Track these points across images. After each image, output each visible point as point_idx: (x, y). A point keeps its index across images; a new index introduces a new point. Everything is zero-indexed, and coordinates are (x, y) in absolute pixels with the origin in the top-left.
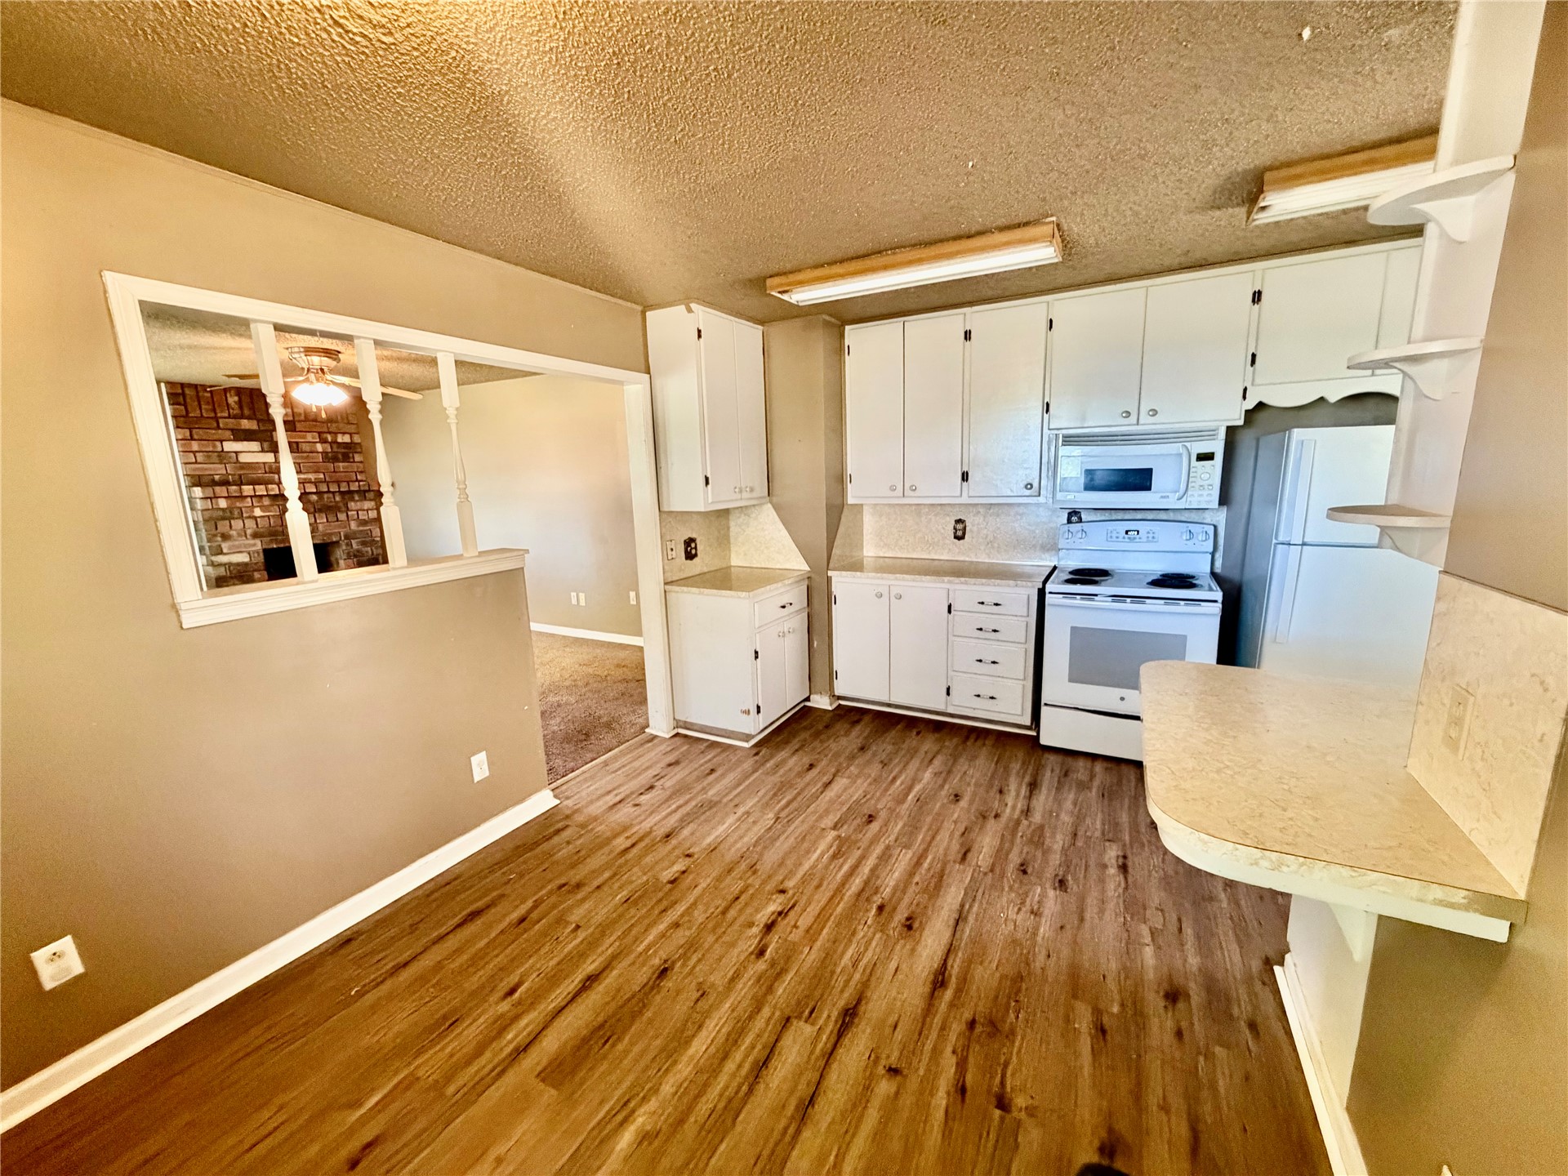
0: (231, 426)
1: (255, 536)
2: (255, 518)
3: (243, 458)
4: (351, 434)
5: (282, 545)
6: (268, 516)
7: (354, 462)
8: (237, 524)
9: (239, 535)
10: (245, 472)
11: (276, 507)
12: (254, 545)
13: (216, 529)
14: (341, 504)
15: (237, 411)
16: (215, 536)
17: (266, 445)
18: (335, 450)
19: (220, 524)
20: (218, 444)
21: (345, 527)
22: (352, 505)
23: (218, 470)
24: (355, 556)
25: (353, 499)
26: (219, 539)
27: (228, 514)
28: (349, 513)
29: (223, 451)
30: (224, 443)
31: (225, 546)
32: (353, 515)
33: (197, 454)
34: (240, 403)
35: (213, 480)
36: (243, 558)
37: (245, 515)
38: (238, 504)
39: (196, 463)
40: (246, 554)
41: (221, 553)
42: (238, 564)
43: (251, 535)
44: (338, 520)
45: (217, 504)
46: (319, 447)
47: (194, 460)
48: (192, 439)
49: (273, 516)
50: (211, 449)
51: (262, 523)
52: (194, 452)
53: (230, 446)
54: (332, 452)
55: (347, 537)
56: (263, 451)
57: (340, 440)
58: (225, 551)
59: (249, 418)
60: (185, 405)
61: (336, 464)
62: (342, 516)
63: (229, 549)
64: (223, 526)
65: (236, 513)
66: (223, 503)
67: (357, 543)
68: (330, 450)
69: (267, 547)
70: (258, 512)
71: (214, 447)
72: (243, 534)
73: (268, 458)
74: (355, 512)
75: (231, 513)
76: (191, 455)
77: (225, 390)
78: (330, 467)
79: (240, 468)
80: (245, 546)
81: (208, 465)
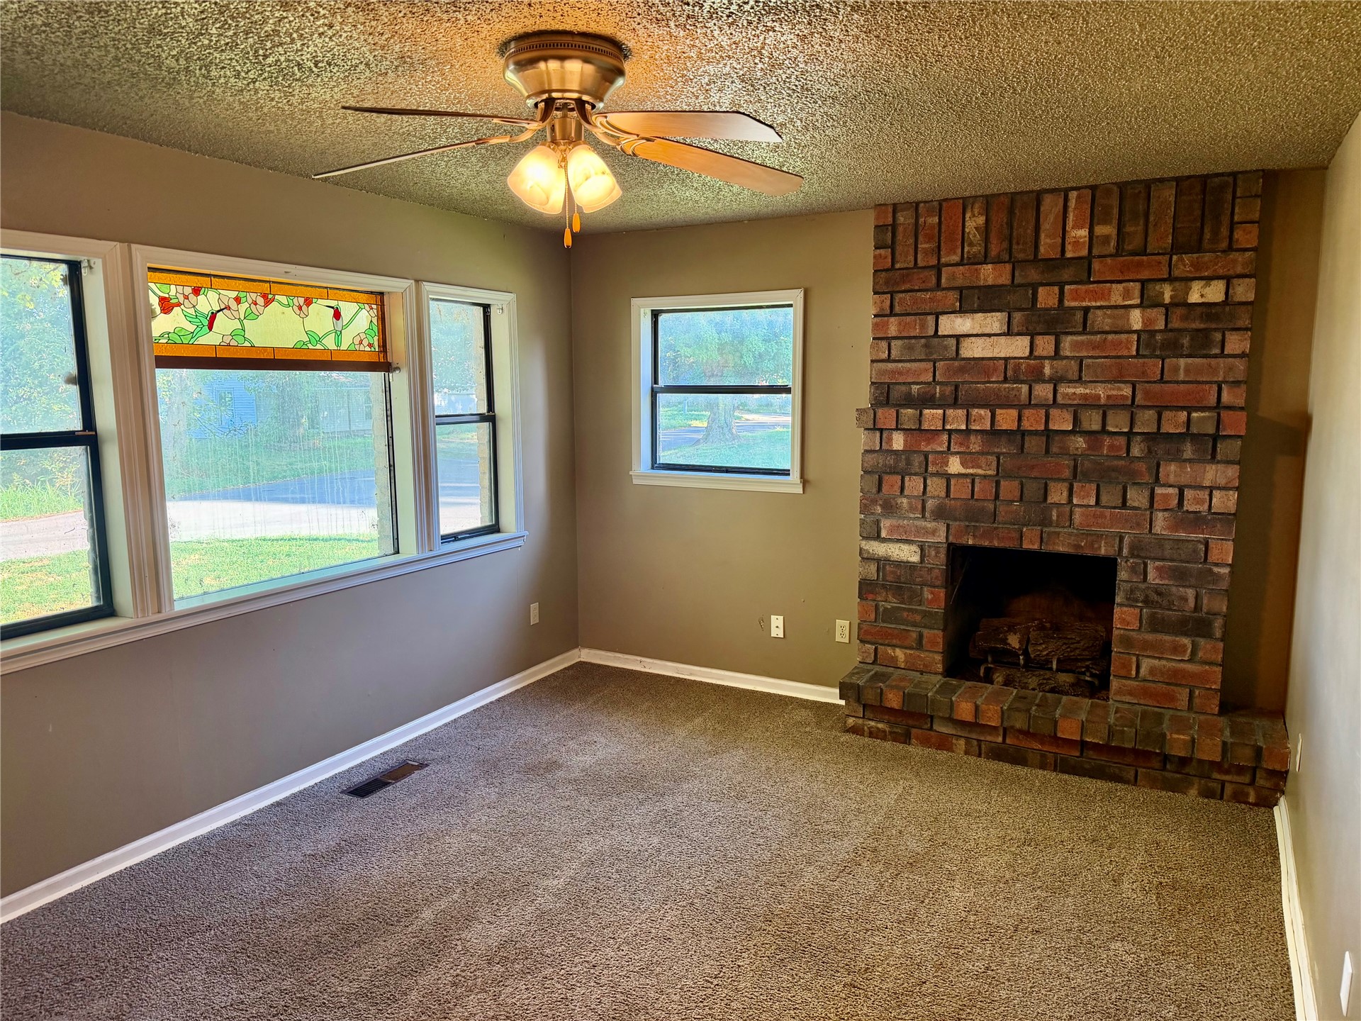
0: (959, 282)
1: (941, 513)
2: (948, 477)
3: (974, 349)
4: (1228, 280)
5: (984, 543)
6: (973, 477)
7: (1222, 355)
8: (914, 484)
9: (912, 509)
10: (967, 378)
11: (993, 459)
12: (934, 532)
13: (879, 490)
14: (1142, 467)
15: (978, 249)
16: (874, 502)
17: (1017, 316)
18: (1176, 324)
19: (886, 477)
20: (931, 320)
21: (1139, 526)
22: (1170, 471)
23: (918, 374)
24: (1147, 602)
25: (1177, 457)
26: (879, 510)
27: (902, 464)
28: (1159, 491)
29: (936, 335)
30: (943, 320)
31: (886, 524)
32: (1166, 496)
33: (893, 343)
34: (986, 230)
35: (909, 394)
36: (907, 553)
37: (931, 469)
38: (925, 447)
39: (889, 360)
40: (914, 548)
41: (878, 537)
42: (900, 564)
43: (932, 512)
44: (1124, 504)
45: (890, 440)
46: (1136, 319)
47: (885, 356)
48: (892, 313)
49: (985, 476)
50: (917, 332)
51: (960, 490)
52: (889, 339)
53: (954, 324)
54: (1167, 329)
55: (1136, 550)
56: (1009, 333)
57: (1194, 298)
58: (883, 534)
59: (998, 261)
60: (893, 246)
61: (1170, 362)
62: (1137, 497)
63: (891, 531)
64: (892, 481)
65: (917, 460)
66: (899, 441)
67: (1160, 570)
68: (1160, 325)
69: (951, 539)
70: (955, 466)
71: (923, 326)
72: (920, 507)
73: (1018, 347)
74: (1176, 491)
75: (909, 463)
76: (884, 344)
77: (965, 203)
78: (1154, 367)
79: (962, 370)
80: (918, 530)
81: (908, 365)
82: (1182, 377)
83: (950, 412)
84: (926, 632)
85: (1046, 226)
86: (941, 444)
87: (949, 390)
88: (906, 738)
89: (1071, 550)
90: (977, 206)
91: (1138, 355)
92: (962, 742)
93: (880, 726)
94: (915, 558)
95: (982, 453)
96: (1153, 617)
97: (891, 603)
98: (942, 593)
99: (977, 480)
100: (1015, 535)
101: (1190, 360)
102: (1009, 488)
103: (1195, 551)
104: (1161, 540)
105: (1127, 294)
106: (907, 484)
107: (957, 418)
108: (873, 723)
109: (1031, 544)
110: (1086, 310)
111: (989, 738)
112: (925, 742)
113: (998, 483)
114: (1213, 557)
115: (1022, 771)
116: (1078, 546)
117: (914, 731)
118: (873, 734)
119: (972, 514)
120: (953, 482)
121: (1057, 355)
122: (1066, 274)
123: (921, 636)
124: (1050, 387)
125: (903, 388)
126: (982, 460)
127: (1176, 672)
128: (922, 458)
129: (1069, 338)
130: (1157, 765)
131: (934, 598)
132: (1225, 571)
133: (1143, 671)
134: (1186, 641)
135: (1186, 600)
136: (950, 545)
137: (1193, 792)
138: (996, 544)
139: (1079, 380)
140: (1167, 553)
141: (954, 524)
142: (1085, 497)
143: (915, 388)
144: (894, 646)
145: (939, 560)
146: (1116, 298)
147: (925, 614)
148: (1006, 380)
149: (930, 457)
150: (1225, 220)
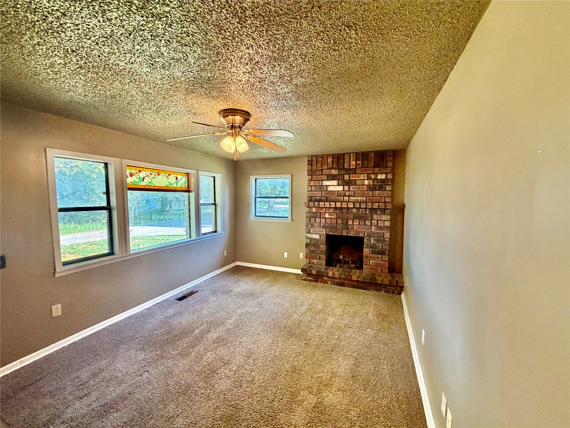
0: (327, 173)
1: (324, 227)
2: (326, 218)
3: (330, 189)
4: (386, 174)
5: (334, 234)
6: (331, 218)
7: (385, 190)
8: (318, 220)
9: (317, 226)
10: (329, 195)
11: (336, 214)
12: (323, 231)
13: (310, 221)
14: (369, 216)
15: (331, 166)
16: (309, 224)
17: (340, 181)
18: (375, 184)
19: (311, 219)
20: (321, 182)
21: (368, 229)
22: (375, 217)
23: (318, 194)
24: (371, 247)
25: (376, 214)
26: (310, 226)
27: (315, 215)
28: (373, 221)
29: (322, 185)
30: (323, 182)
31: (312, 230)
32: (374, 223)
33: (312, 187)
34: (333, 162)
35: (316, 199)
36: (317, 237)
37: (322, 216)
38: (320, 211)
39: (311, 191)
40: (318, 235)
42: (314, 239)
43: (322, 227)
44: (365, 225)
45: (312, 210)
46: (366, 182)
47: (310, 190)
48: (312, 180)
49: (334, 218)
50: (318, 185)
51: (329, 221)
53: (326, 183)
54: (373, 185)
55: (369, 235)
56: (338, 185)
57: (379, 178)
58: (311, 232)
59: (335, 169)
60: (312, 165)
61: (374, 192)
62: (368, 223)
63: (313, 231)
64: (313, 220)
65: (318, 214)
66: (314, 210)
67: (374, 239)
68: (372, 184)
69: (327, 233)
70: (327, 216)
71: (319, 183)
72: (319, 225)
73: (340, 188)
74: (376, 221)
75: (317, 215)
76: (310, 187)
77: (328, 156)
78: (371, 193)
79: (328, 194)
80: (319, 231)
81: (316, 192)
82: (377, 195)
83: (326, 203)
84: (321, 255)
85: (346, 161)
86: (324, 210)
87: (325, 198)
88: (317, 281)
89: (354, 235)
90: (330, 156)
91: (367, 190)
92: (330, 282)
93: (311, 278)
94: (318, 238)
95: (333, 213)
96: (372, 251)
97: (313, 248)
98: (325, 246)
99: (332, 219)
100: (341, 232)
101: (378, 192)
102: (340, 221)
103: (381, 235)
104: (373, 233)
105: (364, 177)
106: (316, 220)
107: (327, 205)
108: (309, 278)
109: (345, 234)
110: (355, 180)
111: (336, 280)
112: (321, 282)
113: (337, 220)
114: (385, 236)
115: (344, 288)
116: (355, 235)
117: (319, 279)
118: (310, 281)
119: (332, 227)
120: (327, 219)
121: (349, 190)
122: (351, 172)
123: (320, 256)
124: (348, 197)
125: (315, 197)
126: (333, 214)
127: (378, 263)
128: (320, 214)
129: (352, 186)
130: (374, 285)
131: (323, 247)
132: (388, 240)
133: (370, 263)
134: (380, 256)
135: (379, 246)
136: (326, 234)
137: (383, 292)
138: (337, 234)
139: (354, 196)
140: (375, 236)
141: (327, 229)
142: (356, 223)
143: (318, 198)
144: (314, 259)
145: (324, 238)
146: (362, 178)
147: (321, 251)
148: (338, 196)
149: (322, 213)
150: (385, 161)
